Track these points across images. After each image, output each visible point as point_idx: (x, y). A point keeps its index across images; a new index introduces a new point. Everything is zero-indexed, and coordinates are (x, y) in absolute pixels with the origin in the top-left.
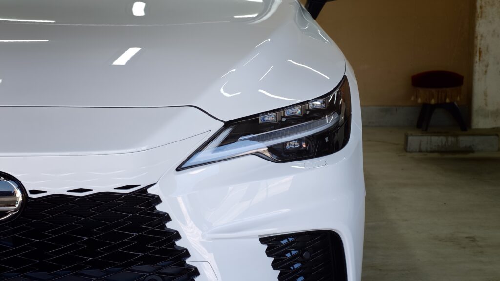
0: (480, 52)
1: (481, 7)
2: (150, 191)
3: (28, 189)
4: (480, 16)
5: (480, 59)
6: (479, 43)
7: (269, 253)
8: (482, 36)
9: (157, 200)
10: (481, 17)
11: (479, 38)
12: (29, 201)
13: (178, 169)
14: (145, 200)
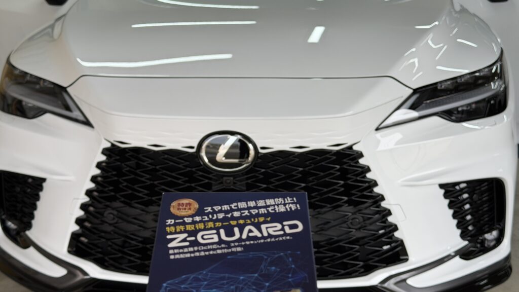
2: (355, 148)
3: (259, 146)
7: (446, 196)
9: (361, 155)
12: (259, 155)
13: (377, 129)
14: (352, 155)
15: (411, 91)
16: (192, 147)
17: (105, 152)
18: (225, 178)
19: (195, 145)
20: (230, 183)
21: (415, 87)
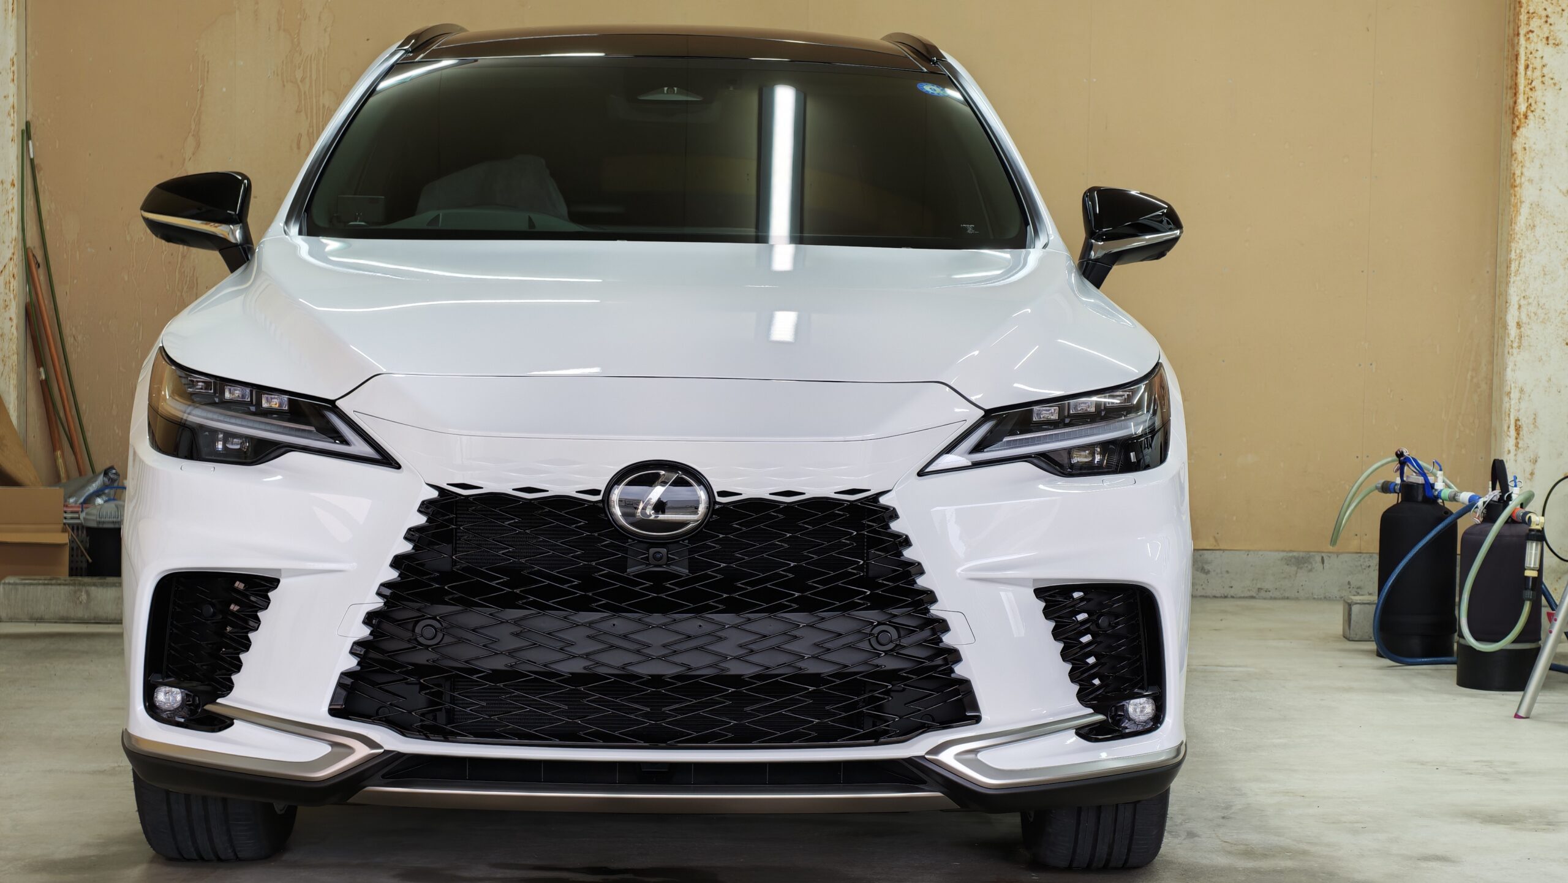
0: (1518, 429)
1: (1519, 325)
2: (883, 500)
3: (716, 489)
4: (1515, 345)
5: (1517, 445)
6: (1515, 407)
7: (1048, 613)
8: (1522, 391)
9: (893, 515)
10: (1519, 347)
11: (1515, 395)
12: (717, 507)
13: (921, 473)
14: (875, 512)
15: (982, 413)
16: (595, 492)
17: (425, 507)
18: (652, 550)
19: (602, 487)
20: (661, 558)
21: (987, 408)
